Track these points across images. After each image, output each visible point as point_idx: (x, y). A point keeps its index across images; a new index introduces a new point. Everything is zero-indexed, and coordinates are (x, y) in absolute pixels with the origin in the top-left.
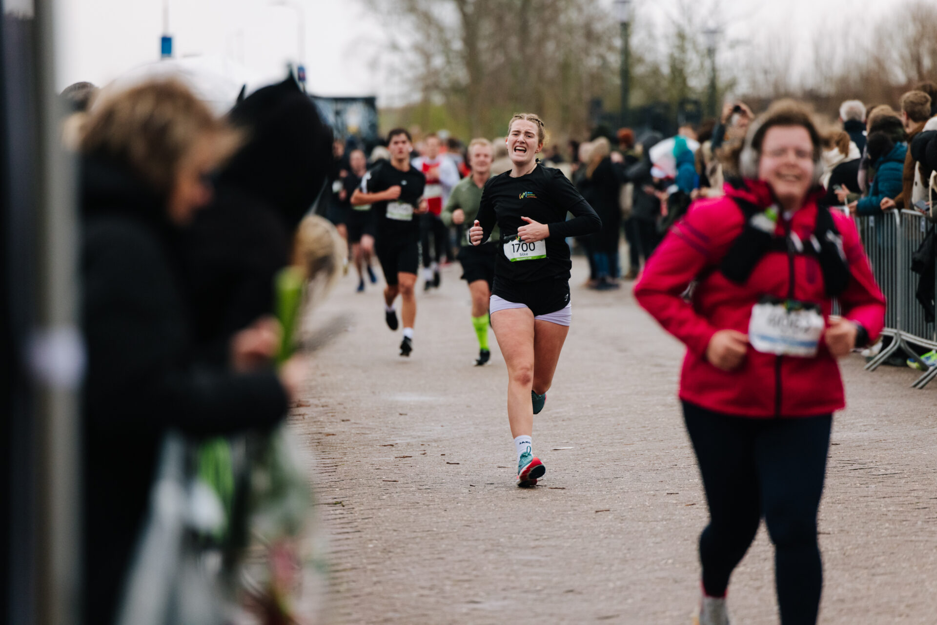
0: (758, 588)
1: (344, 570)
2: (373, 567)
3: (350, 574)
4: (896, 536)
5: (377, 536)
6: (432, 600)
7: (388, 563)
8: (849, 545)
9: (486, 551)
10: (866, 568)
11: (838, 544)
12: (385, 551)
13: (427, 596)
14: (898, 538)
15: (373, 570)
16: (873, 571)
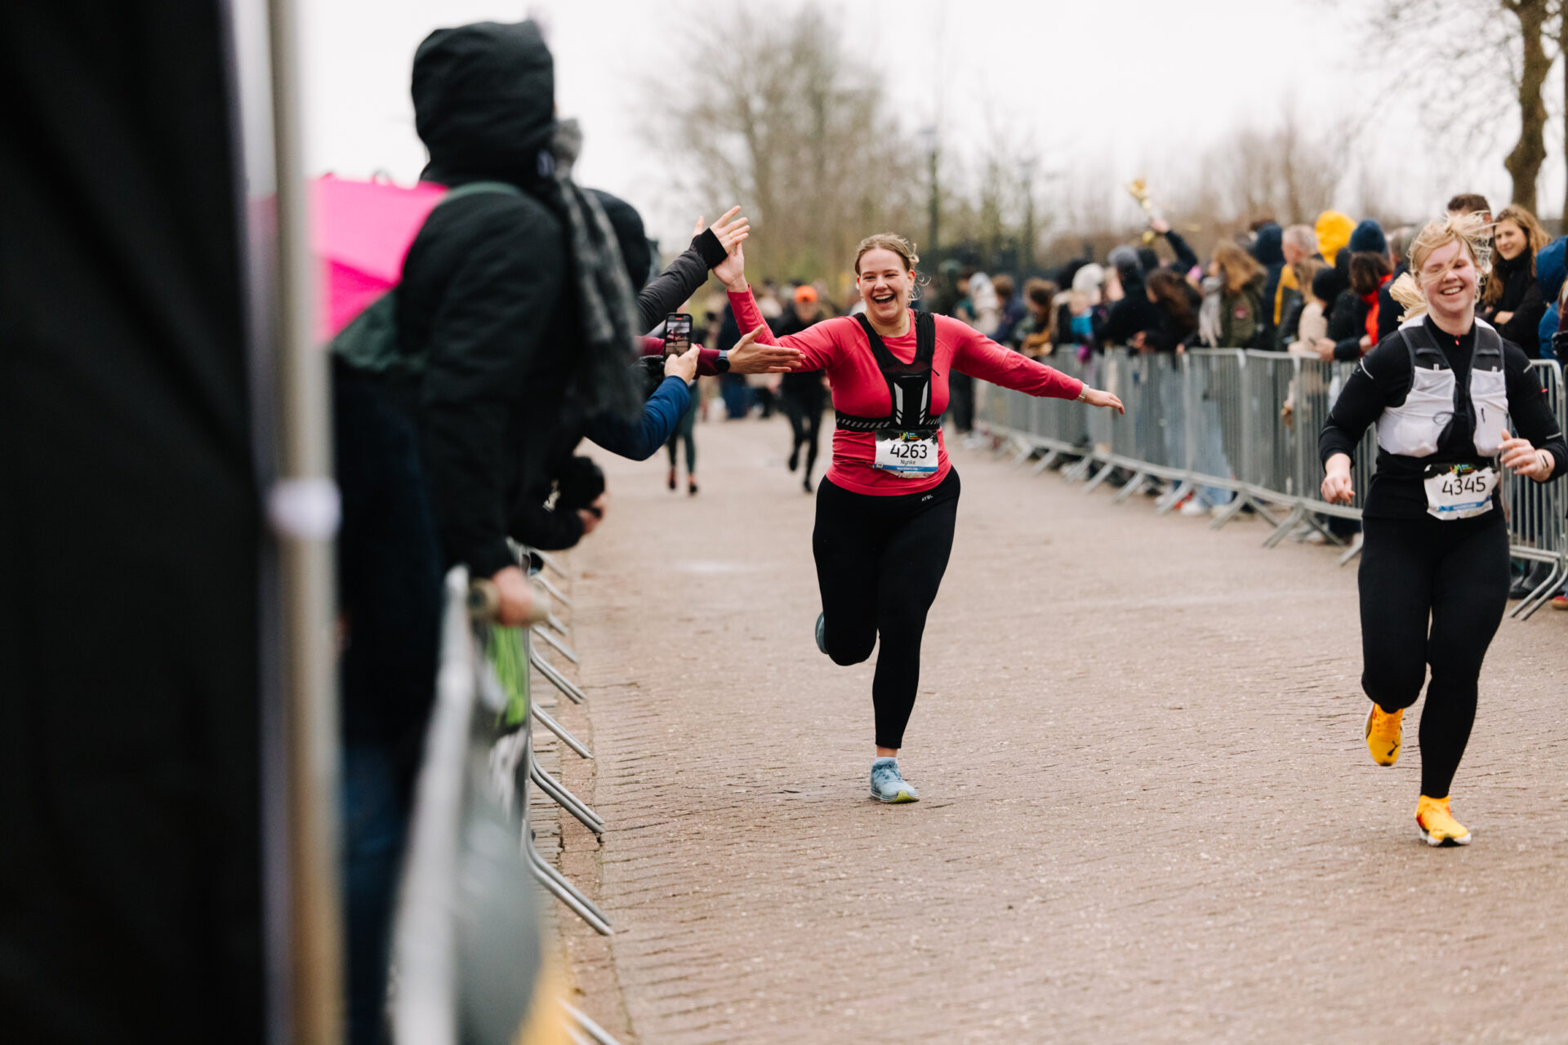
0: (1106, 771)
2: (675, 754)
3: (650, 762)
4: (1255, 710)
5: (677, 720)
7: (692, 749)
8: (1204, 721)
10: (1224, 746)
11: (1190, 720)
12: (687, 736)
15: (675, 758)
16: (1232, 749)
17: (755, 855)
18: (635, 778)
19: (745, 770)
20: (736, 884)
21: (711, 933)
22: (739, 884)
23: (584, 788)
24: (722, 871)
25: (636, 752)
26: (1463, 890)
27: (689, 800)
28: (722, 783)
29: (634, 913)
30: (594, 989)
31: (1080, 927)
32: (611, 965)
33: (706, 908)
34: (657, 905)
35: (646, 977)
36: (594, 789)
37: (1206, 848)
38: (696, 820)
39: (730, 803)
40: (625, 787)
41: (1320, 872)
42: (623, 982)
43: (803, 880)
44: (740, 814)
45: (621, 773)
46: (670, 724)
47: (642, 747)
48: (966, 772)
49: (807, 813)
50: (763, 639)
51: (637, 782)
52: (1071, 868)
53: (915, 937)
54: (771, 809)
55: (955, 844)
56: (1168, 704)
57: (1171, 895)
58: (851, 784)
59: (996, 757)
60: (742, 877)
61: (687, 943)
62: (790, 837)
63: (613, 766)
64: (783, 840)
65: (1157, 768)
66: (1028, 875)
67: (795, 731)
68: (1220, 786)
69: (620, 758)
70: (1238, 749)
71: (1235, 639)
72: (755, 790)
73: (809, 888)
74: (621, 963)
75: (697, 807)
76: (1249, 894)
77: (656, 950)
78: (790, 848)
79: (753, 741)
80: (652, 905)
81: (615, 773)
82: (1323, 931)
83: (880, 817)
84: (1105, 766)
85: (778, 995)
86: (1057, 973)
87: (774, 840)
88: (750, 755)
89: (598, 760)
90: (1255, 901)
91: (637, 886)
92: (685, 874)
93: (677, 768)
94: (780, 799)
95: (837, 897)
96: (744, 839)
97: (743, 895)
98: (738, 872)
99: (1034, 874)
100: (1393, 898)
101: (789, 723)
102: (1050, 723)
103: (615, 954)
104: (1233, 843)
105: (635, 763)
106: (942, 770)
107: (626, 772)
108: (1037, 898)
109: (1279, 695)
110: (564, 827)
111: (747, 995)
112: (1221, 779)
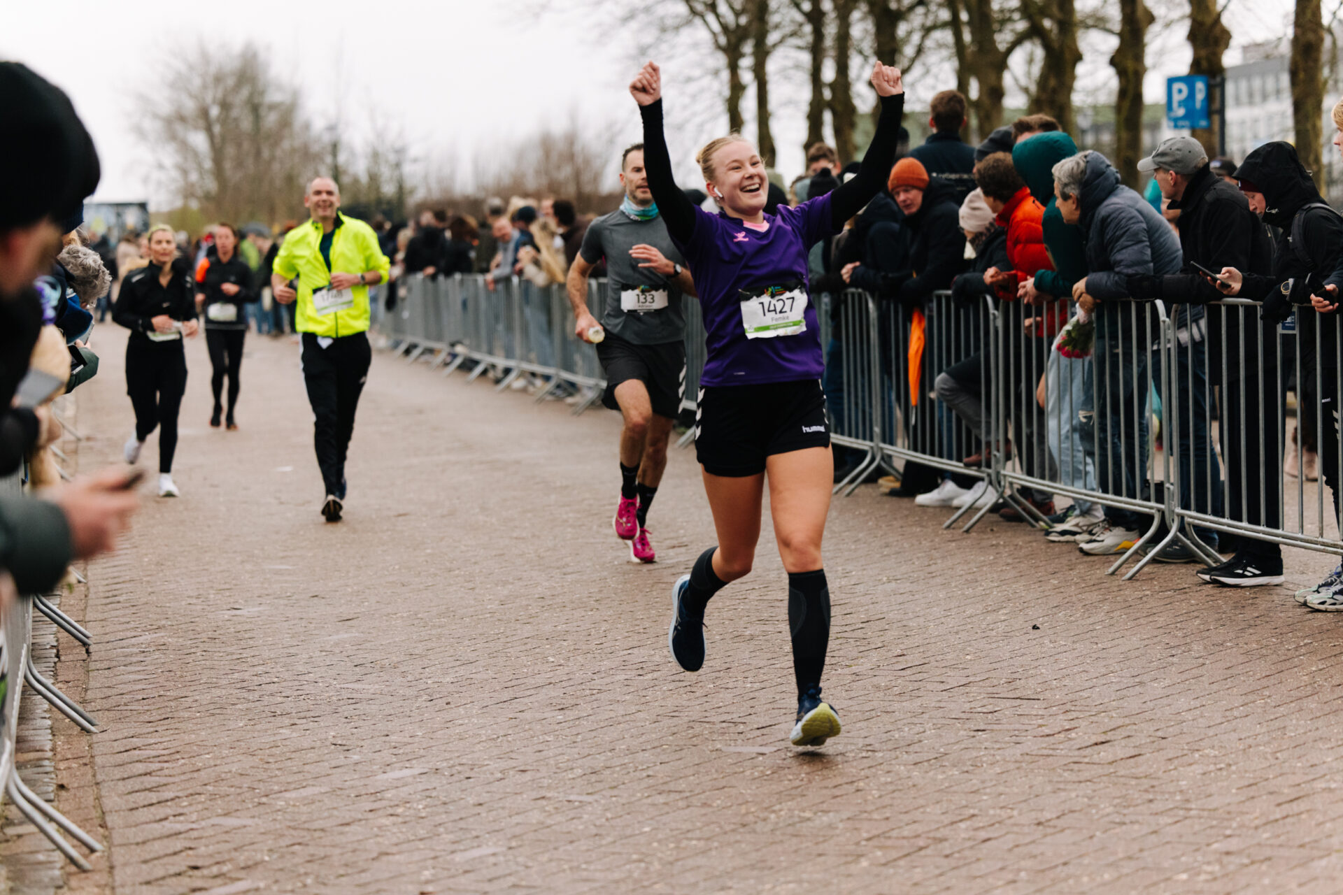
0: (473, 589)
1: (124, 582)
2: (148, 578)
3: (128, 585)
5: (152, 551)
6: (199, 607)
7: (161, 574)
9: (243, 562)
10: (558, 568)
12: (158, 564)
13: (194, 604)
14: (580, 540)
15: (148, 582)
16: (564, 570)
17: (207, 663)
18: (117, 599)
19: (201, 592)
20: (192, 688)
21: (172, 732)
22: (195, 688)
23: (77, 607)
24: (181, 677)
25: (119, 577)
26: (749, 685)
27: (158, 617)
28: (183, 603)
29: (111, 714)
30: (76, 785)
31: (461, 722)
32: (90, 763)
33: (169, 710)
34: (129, 708)
35: (118, 773)
36: (86, 608)
37: (551, 652)
38: (162, 634)
39: (188, 619)
40: (110, 606)
41: (641, 672)
42: (99, 778)
43: (245, 684)
44: (197, 628)
45: (107, 594)
46: (146, 555)
47: (123, 574)
48: (367, 591)
49: (247, 627)
50: (216, 486)
51: (119, 602)
52: (450, 671)
53: (333, 734)
54: (220, 623)
55: (361, 652)
56: (515, 535)
57: (528, 693)
58: (282, 602)
59: (391, 579)
60: (197, 682)
61: (153, 741)
62: (235, 647)
63: (101, 589)
64: (229, 649)
65: (511, 586)
66: (418, 677)
67: (239, 559)
68: (558, 600)
69: (106, 582)
70: (569, 570)
71: (558, 484)
72: (208, 608)
73: (249, 690)
74: (98, 760)
75: (163, 622)
76: (588, 692)
77: (128, 748)
78: (235, 657)
79: (206, 567)
80: (126, 708)
81: (102, 595)
82: (647, 723)
83: (304, 629)
84: (471, 585)
85: (224, 789)
86: (445, 764)
87: (223, 650)
88: (205, 579)
89: (90, 584)
90: (594, 697)
91: (114, 691)
92: (152, 680)
93: (150, 590)
94: (227, 615)
95: (271, 699)
96: (199, 650)
97: (198, 698)
98: (194, 678)
99: (422, 676)
100: (697, 694)
101: (235, 552)
102: (429, 551)
103: (95, 752)
104: (572, 648)
105: (118, 586)
106: (350, 590)
107: (110, 594)
108: (425, 697)
109: (595, 527)
110: (61, 640)
111: (199, 789)
112: (559, 595)
